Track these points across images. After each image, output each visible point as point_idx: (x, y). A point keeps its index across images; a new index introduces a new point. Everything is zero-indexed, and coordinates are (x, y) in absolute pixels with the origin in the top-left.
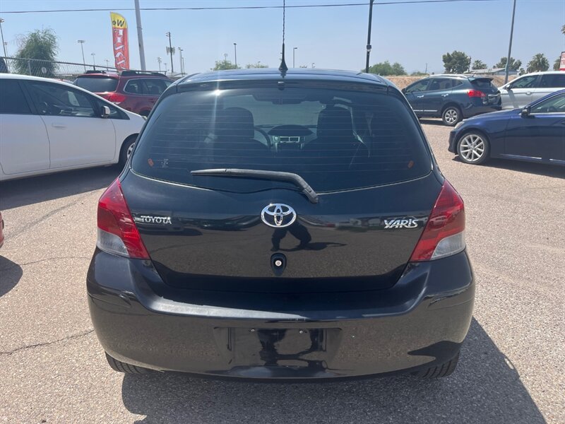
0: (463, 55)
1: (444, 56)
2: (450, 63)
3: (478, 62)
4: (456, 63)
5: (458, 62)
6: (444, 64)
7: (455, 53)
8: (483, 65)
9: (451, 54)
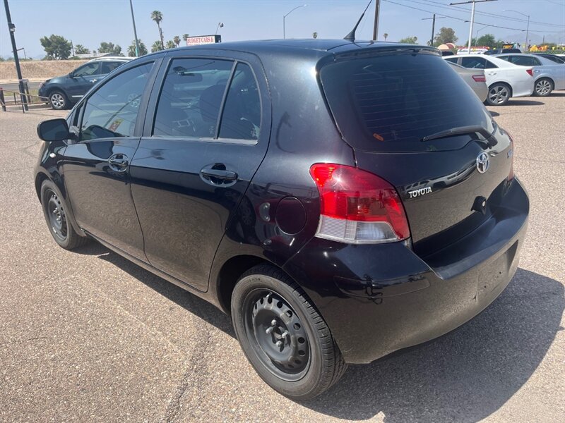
0: (62, 39)
1: (42, 40)
2: (51, 48)
3: (79, 46)
4: (57, 47)
5: (59, 46)
6: (44, 48)
7: (53, 37)
8: (86, 50)
9: (48, 37)
